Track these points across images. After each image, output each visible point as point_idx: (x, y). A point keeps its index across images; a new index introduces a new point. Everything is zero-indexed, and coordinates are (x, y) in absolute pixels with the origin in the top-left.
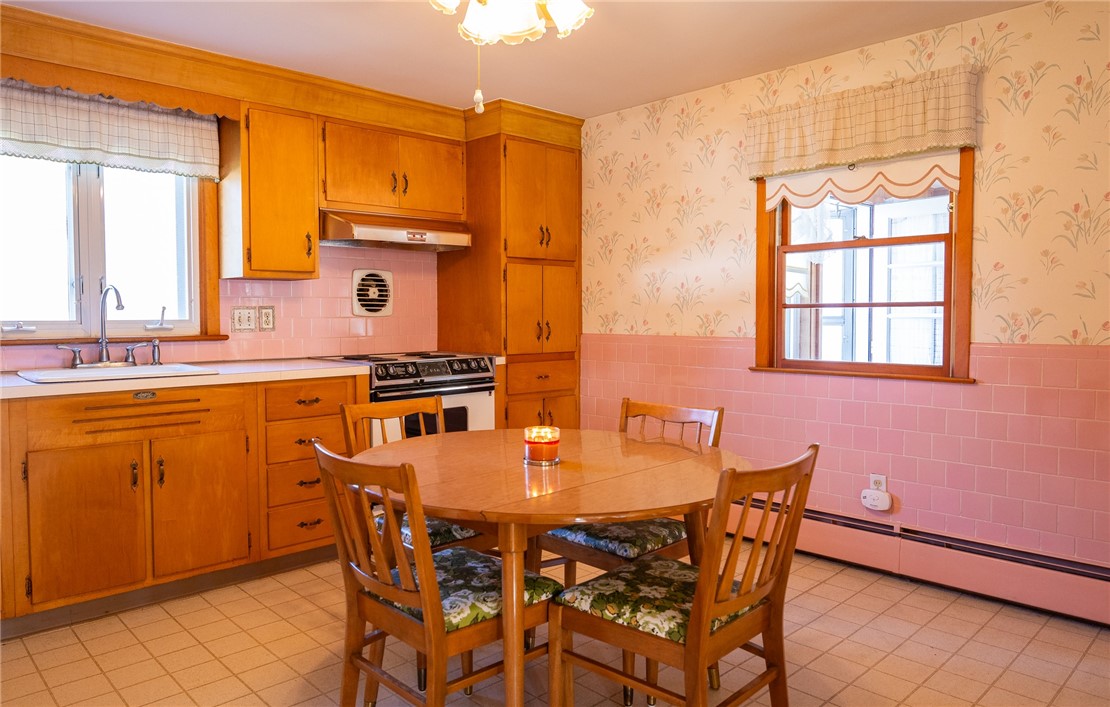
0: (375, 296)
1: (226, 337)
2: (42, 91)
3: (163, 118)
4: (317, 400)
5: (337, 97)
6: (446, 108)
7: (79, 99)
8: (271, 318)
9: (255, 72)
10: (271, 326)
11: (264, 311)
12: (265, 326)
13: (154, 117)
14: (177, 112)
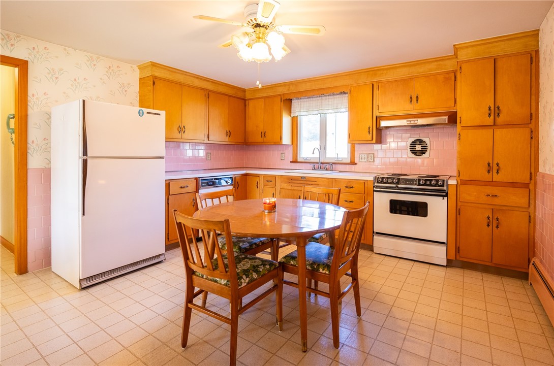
0: (420, 149)
1: (356, 164)
2: (310, 98)
3: (337, 96)
4: (352, 187)
5: (385, 72)
6: (443, 57)
7: (317, 97)
8: (372, 158)
9: (352, 74)
10: (372, 160)
11: (370, 155)
12: (370, 160)
13: (335, 96)
14: (341, 93)
